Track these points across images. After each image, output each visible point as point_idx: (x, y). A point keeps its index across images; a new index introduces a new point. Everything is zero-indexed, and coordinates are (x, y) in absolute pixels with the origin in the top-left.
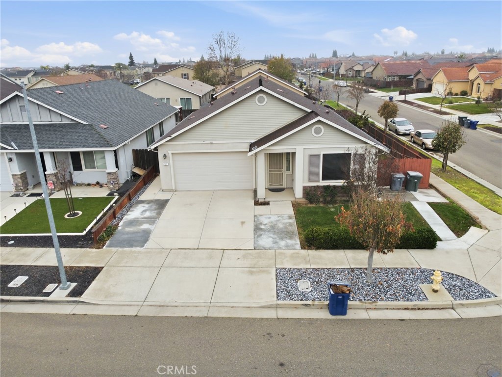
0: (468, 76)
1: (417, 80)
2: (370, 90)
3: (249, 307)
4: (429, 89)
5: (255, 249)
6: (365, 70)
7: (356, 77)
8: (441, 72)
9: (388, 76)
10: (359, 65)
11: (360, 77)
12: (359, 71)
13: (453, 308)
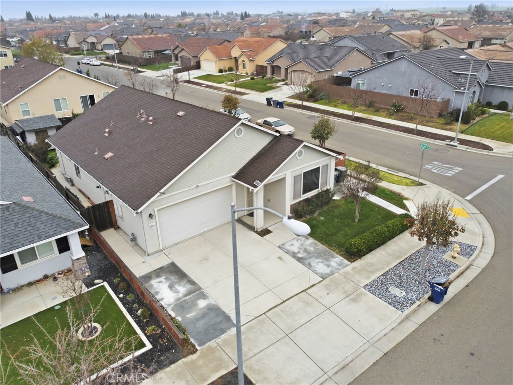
0: (230, 53)
1: (181, 57)
2: (139, 69)
3: (393, 329)
4: (198, 66)
5: (324, 279)
6: (101, 42)
7: (92, 50)
8: (207, 50)
9: (143, 52)
10: (91, 36)
11: (95, 49)
12: (94, 43)
13: (471, 265)
